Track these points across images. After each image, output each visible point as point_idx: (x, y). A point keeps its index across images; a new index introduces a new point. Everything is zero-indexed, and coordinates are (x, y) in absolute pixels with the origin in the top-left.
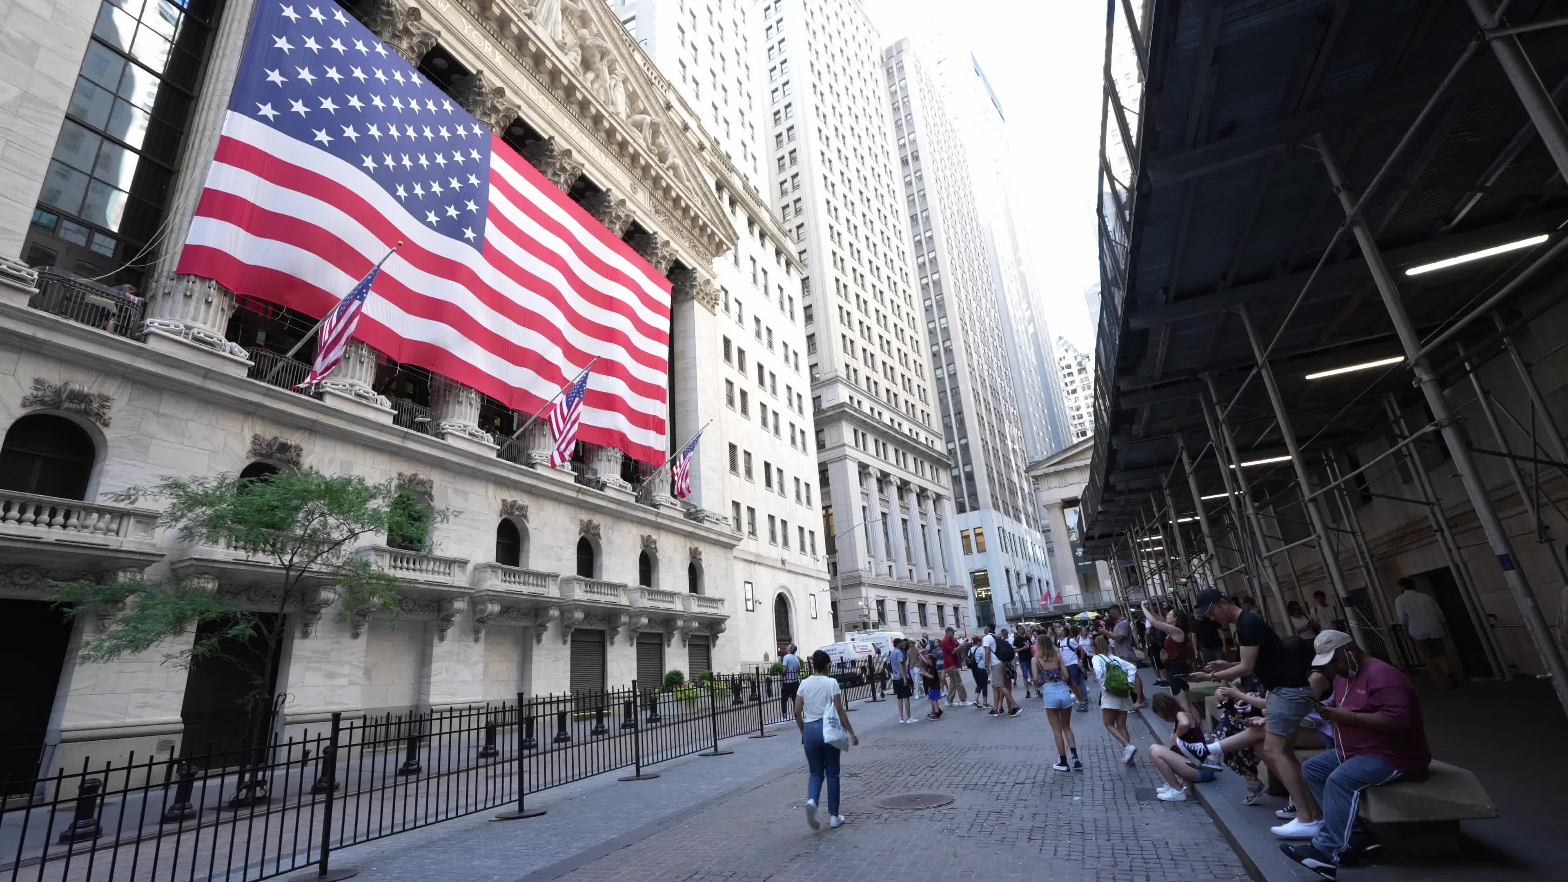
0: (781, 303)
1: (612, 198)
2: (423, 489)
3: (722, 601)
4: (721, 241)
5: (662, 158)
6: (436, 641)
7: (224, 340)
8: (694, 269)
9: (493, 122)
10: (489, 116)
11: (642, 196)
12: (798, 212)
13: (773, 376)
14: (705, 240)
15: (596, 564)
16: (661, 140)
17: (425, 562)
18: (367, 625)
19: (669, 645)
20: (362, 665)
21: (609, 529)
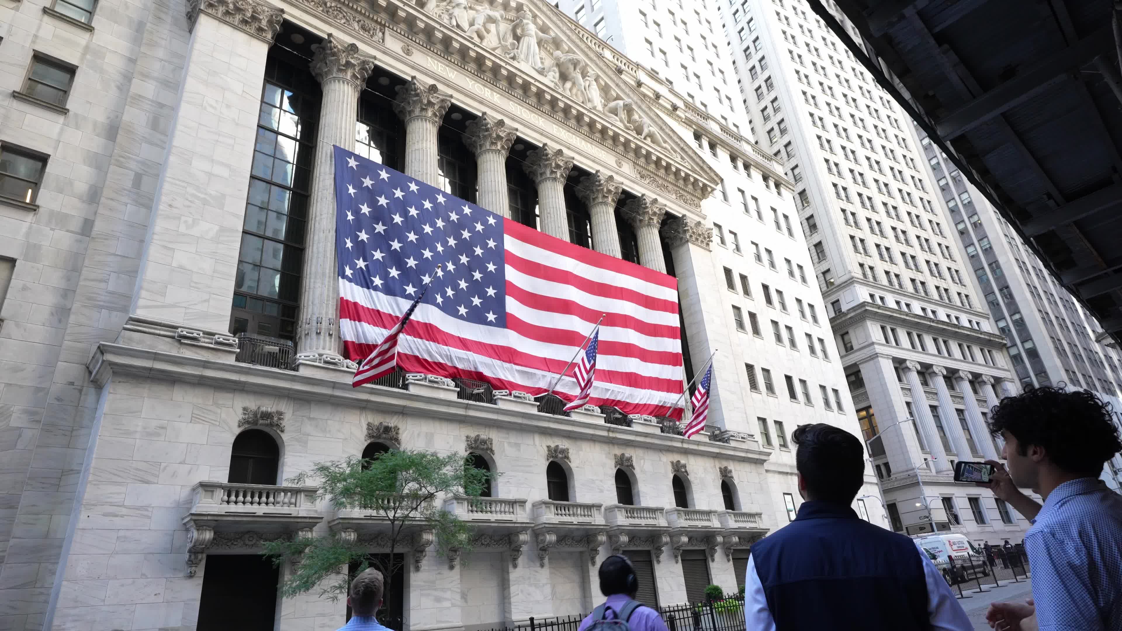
0: (777, 223)
1: (601, 177)
2: (485, 447)
3: (759, 515)
4: (705, 186)
5: (639, 131)
6: (511, 569)
7: (342, 358)
8: (684, 216)
9: (499, 147)
10: (495, 144)
11: (627, 168)
12: (783, 132)
13: (779, 292)
14: (690, 188)
15: (634, 492)
16: (636, 117)
17: (493, 506)
18: (458, 559)
19: (713, 560)
20: (459, 591)
21: (641, 459)
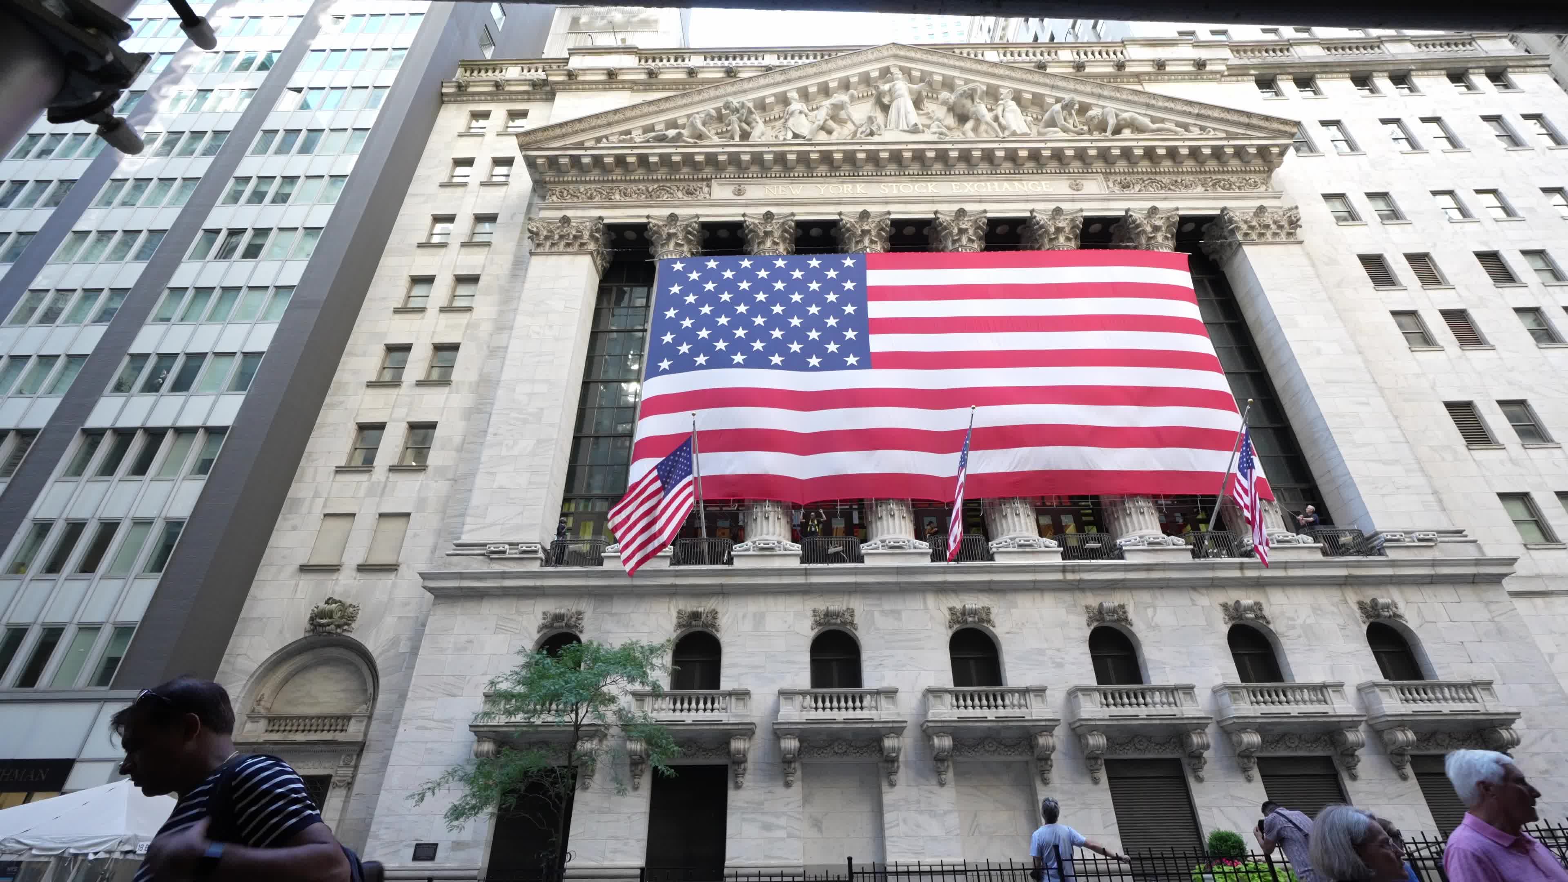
1: (1040, 217)
2: (843, 620)
3: (1487, 685)
4: (1262, 148)
6: (885, 787)
8: (1223, 209)
9: (867, 243)
10: (861, 241)
11: (1093, 186)
14: (1235, 163)
17: (843, 698)
19: (1354, 777)
20: (801, 816)
21: (1146, 608)
